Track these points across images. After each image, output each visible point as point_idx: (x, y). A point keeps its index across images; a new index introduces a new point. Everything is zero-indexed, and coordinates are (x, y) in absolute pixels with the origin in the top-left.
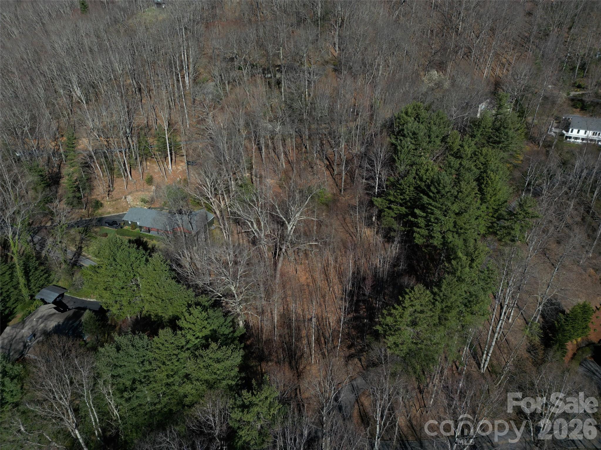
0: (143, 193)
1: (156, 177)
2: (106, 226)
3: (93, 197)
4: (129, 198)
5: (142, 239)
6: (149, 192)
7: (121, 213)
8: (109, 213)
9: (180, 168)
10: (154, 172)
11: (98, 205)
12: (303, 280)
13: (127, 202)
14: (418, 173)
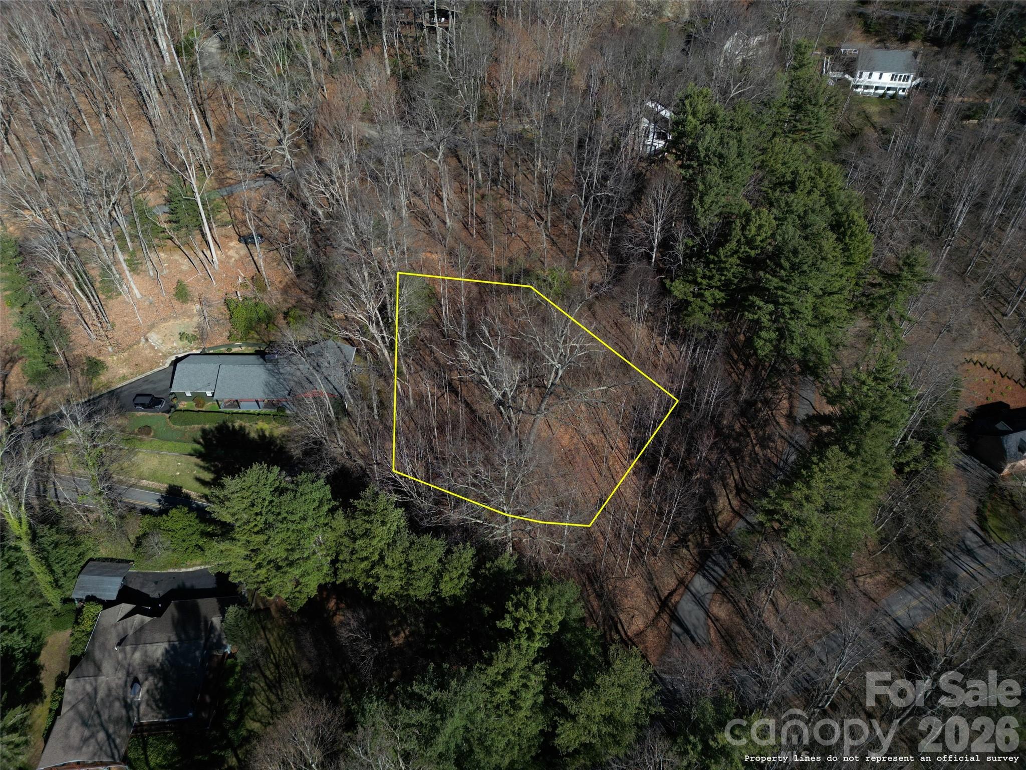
0: (179, 322)
1: (189, 280)
2: (138, 410)
3: (75, 353)
4: (154, 337)
5: (230, 424)
6: (189, 317)
7: (149, 373)
8: (124, 378)
9: (231, 253)
10: (181, 271)
11: (94, 366)
13: (152, 347)
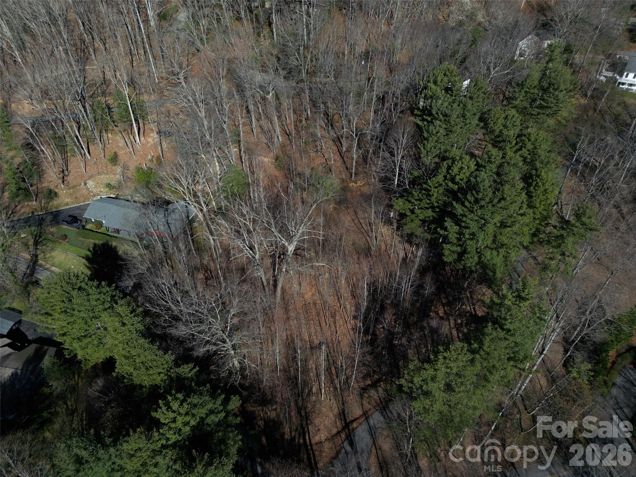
0: (107, 176)
1: (121, 153)
2: (64, 224)
3: (43, 185)
4: (90, 183)
5: (110, 243)
6: (114, 174)
7: (82, 204)
8: (67, 204)
9: (150, 140)
10: (118, 147)
11: (52, 194)
12: (308, 296)
13: (88, 189)
14: (451, 172)
